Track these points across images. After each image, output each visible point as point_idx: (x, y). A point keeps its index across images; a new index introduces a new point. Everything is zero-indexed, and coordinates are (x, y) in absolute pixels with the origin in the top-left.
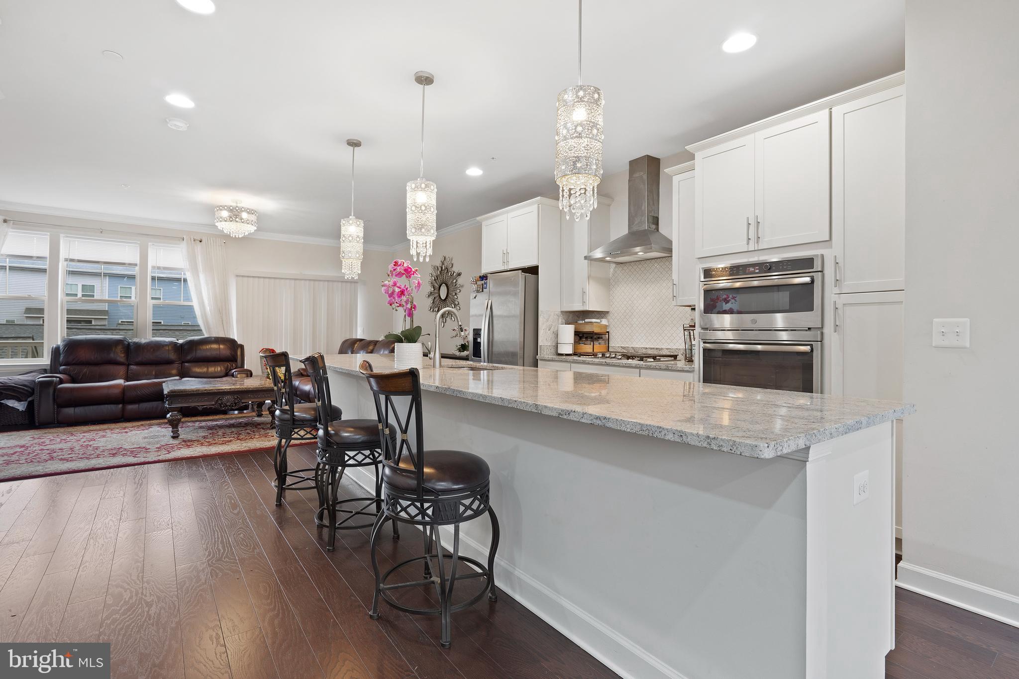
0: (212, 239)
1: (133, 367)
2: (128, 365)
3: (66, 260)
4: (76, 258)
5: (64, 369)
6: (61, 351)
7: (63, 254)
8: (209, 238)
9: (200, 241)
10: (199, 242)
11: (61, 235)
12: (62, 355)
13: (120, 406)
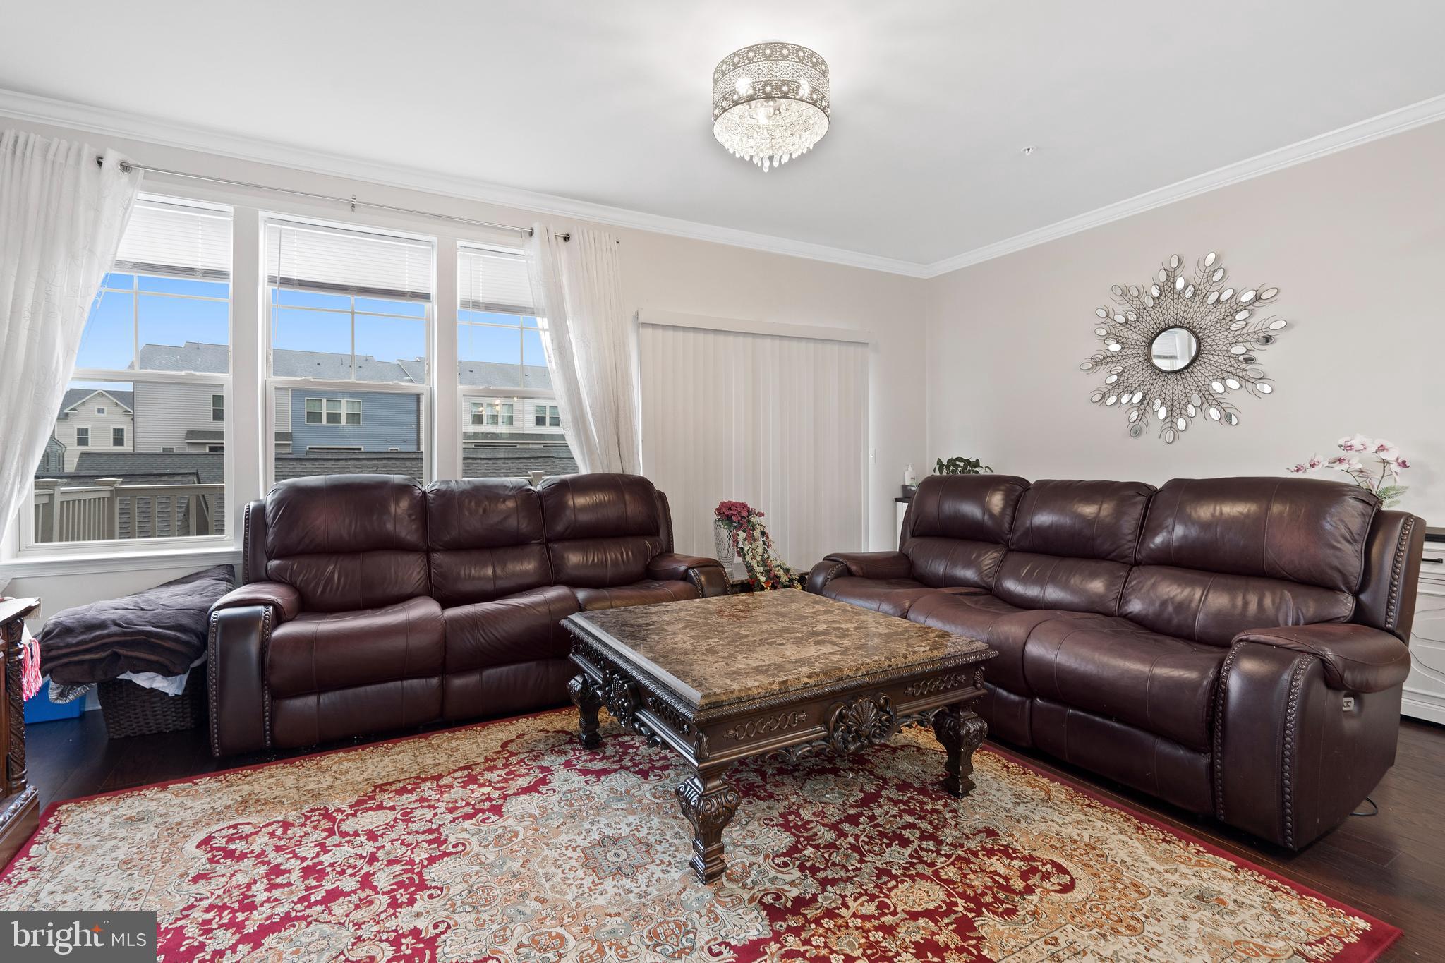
0: (591, 232)
1: (437, 557)
2: (428, 552)
3: (272, 280)
4: (295, 275)
5: (278, 567)
6: (270, 519)
7: (266, 268)
8: (585, 231)
9: (567, 239)
10: (561, 240)
11: (263, 214)
12: (271, 530)
13: (435, 681)
